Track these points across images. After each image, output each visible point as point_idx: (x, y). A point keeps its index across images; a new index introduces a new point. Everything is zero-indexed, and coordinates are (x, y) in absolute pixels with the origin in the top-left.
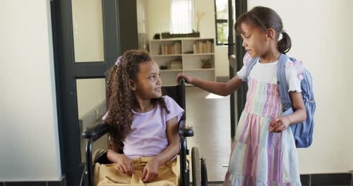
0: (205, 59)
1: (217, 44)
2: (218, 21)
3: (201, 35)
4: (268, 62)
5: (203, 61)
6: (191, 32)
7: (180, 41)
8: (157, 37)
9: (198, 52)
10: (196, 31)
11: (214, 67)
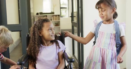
0: (56, 22)
1: (61, 17)
2: (61, 8)
3: (55, 13)
4: (109, 23)
5: (56, 23)
6: (51, 12)
7: (47, 16)
8: (37, 14)
9: (54, 20)
10: (53, 12)
11: (60, 26)
